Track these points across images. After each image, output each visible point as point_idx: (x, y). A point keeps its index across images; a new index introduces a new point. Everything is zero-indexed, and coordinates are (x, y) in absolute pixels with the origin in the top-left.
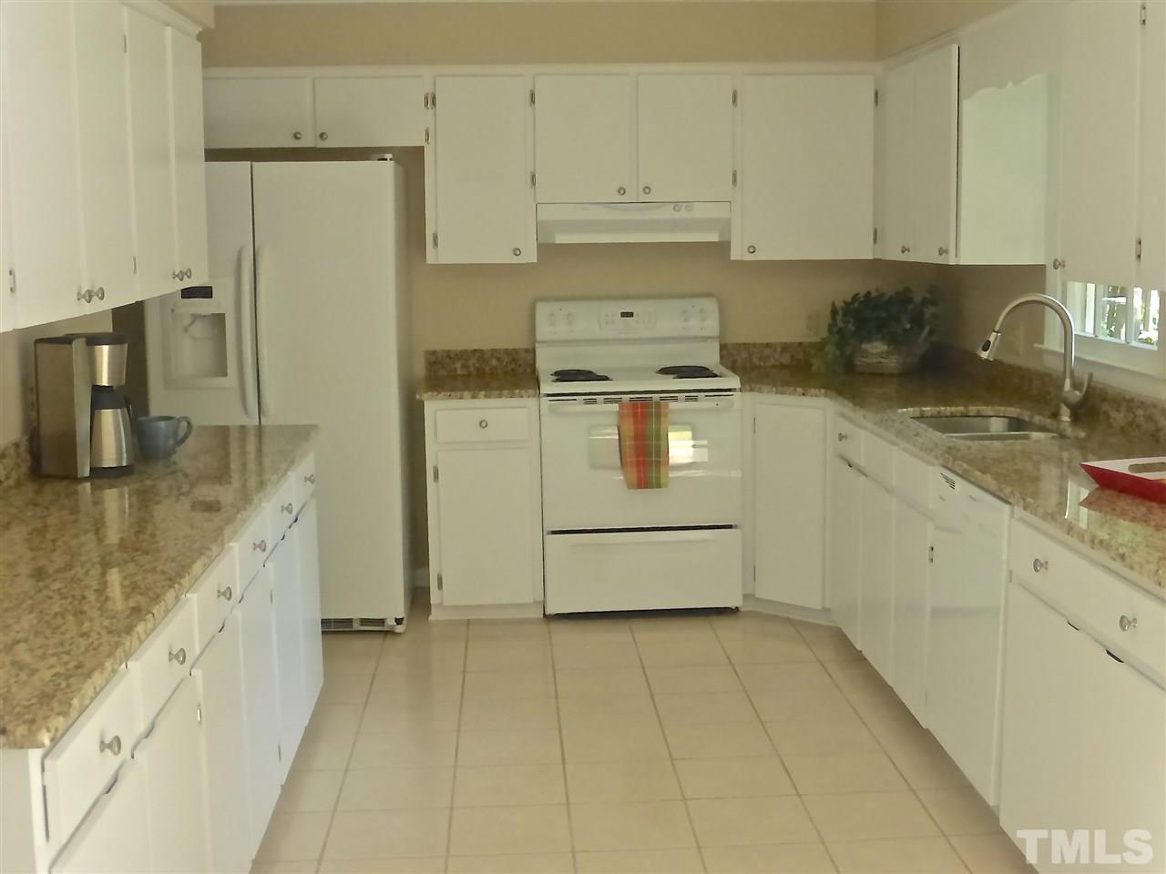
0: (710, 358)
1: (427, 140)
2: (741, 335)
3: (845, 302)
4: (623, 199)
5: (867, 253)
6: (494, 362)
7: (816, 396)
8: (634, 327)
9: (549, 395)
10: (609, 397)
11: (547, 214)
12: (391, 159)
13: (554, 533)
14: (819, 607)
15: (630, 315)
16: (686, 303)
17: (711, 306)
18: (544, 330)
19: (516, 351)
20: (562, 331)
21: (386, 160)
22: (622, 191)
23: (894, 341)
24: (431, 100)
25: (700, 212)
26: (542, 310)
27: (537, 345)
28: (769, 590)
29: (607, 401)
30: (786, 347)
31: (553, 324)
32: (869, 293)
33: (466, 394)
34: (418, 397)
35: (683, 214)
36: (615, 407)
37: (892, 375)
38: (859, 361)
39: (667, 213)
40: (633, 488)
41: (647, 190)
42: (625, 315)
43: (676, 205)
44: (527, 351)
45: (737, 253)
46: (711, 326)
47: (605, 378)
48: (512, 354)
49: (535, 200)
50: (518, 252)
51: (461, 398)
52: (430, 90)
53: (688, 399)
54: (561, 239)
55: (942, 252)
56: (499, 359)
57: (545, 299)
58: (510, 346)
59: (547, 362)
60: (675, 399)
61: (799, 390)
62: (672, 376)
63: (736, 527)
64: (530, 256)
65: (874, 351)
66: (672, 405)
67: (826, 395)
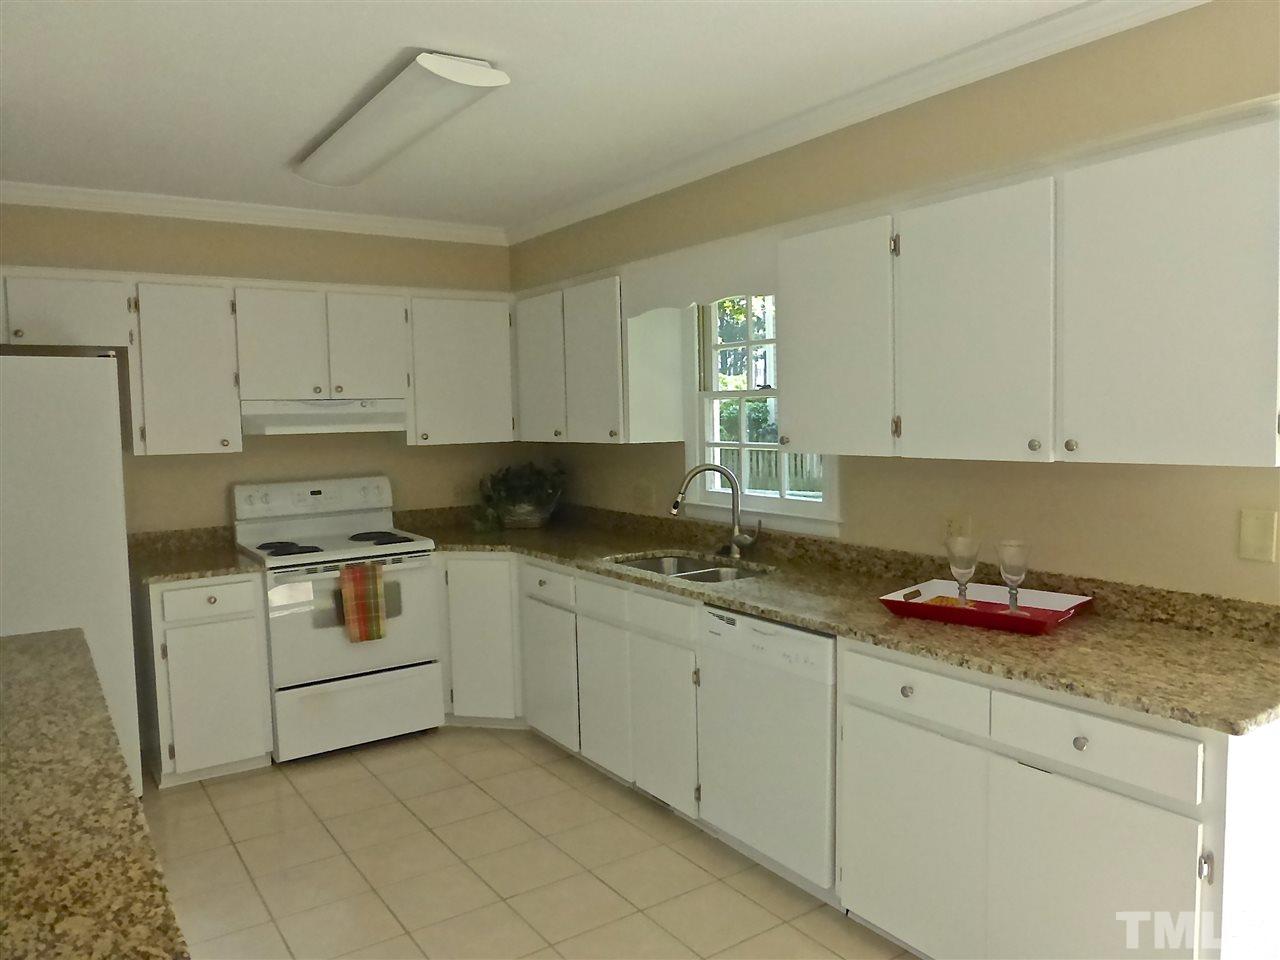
0: (386, 524)
1: (131, 341)
2: (411, 504)
3: (492, 475)
4: (317, 396)
5: (507, 436)
6: (194, 540)
7: (504, 551)
8: (323, 504)
9: (272, 569)
10: (330, 566)
11: (249, 410)
12: (114, 356)
13: (281, 689)
14: (512, 717)
15: (319, 493)
16: (364, 481)
17: (384, 483)
18: (243, 509)
19: (215, 530)
20: (260, 509)
21: (109, 356)
22: (317, 390)
23: (539, 504)
24: (135, 305)
25: (381, 407)
26: (240, 493)
27: (236, 523)
28: (466, 708)
29: (327, 570)
30: (441, 511)
31: (252, 504)
32: (510, 468)
33: (194, 574)
34: (144, 581)
35: (369, 409)
36: (337, 574)
37: (535, 528)
38: (507, 520)
39: (356, 408)
40: (356, 642)
41: (339, 389)
42: (313, 493)
43: (363, 402)
44: (225, 528)
45: (411, 442)
46: (387, 499)
47: (315, 550)
48: (213, 532)
49: (239, 397)
50: (226, 443)
51: (189, 578)
52: (133, 295)
53: (394, 562)
54: (270, 431)
55: (612, 434)
56: (198, 538)
57: (243, 483)
58: (209, 525)
59: (246, 537)
60: (384, 563)
61: (488, 547)
62: (372, 542)
63: (435, 661)
64: (236, 446)
65: (522, 511)
66: (385, 568)
67: (512, 550)
